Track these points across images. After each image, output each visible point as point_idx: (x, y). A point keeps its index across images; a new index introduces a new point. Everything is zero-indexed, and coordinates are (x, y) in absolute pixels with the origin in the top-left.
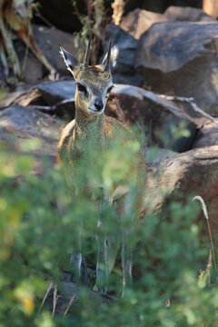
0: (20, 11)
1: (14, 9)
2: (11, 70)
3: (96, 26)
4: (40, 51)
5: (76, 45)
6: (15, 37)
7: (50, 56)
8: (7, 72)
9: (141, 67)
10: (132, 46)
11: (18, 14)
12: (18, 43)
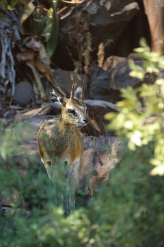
0: (44, 61)
1: (40, 60)
2: (40, 96)
3: (86, 67)
4: (57, 84)
5: (72, 79)
6: (42, 76)
7: (63, 86)
8: (37, 97)
9: (112, 89)
10: (106, 77)
11: (43, 63)
12: (44, 80)
